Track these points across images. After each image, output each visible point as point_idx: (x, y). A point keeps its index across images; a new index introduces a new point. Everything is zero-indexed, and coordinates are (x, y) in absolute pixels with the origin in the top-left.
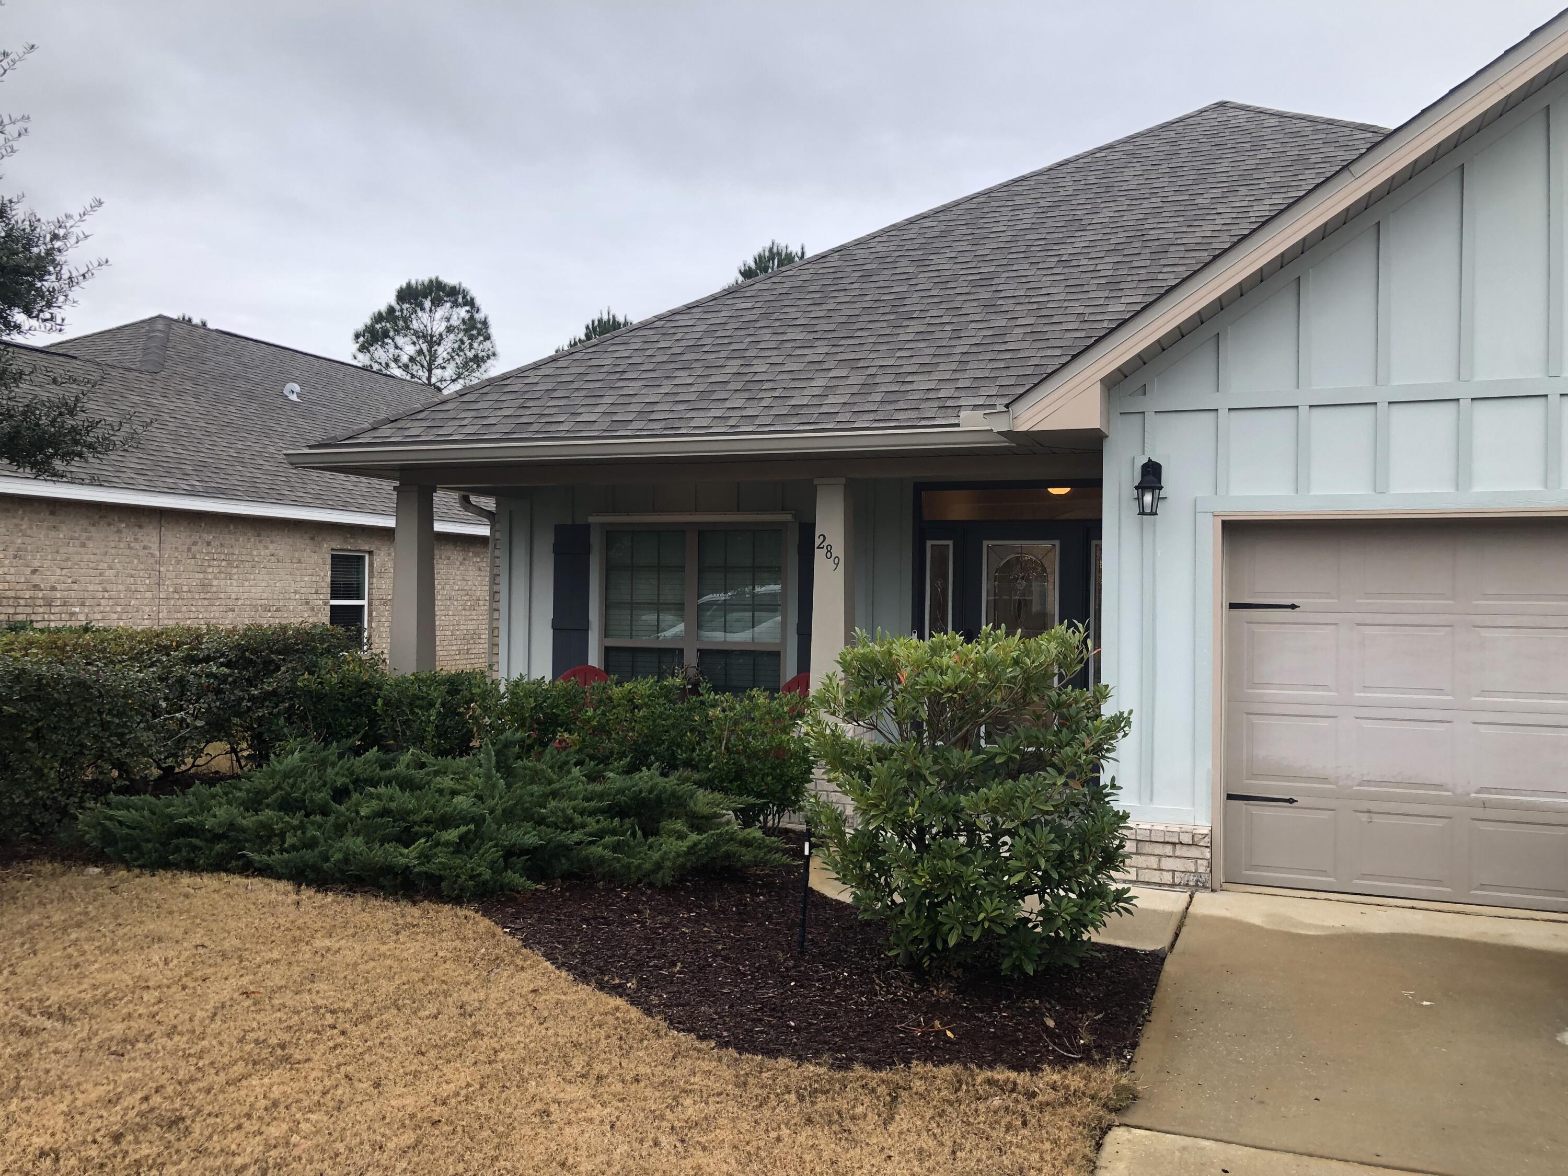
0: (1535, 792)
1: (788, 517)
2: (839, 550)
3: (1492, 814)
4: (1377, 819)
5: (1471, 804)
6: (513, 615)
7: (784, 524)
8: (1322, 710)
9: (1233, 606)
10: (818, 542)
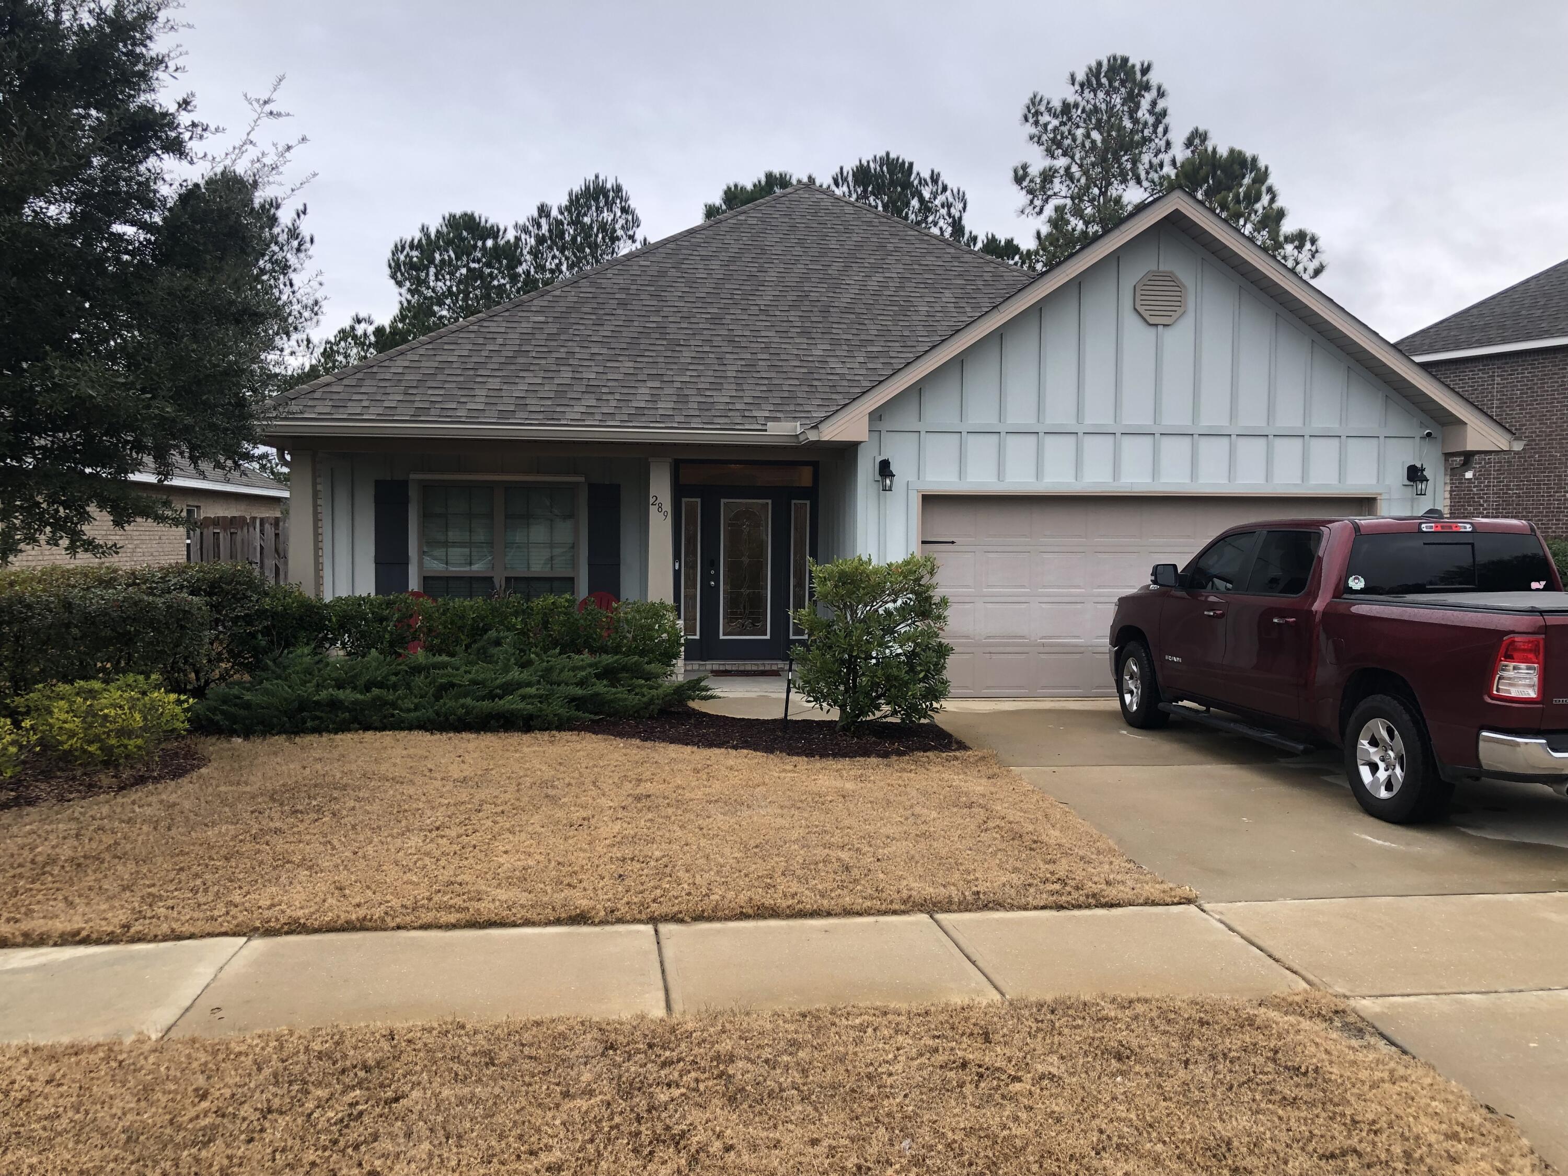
0: (1065, 637)
1: (582, 479)
2: (667, 506)
3: (1047, 649)
4: (994, 656)
5: (1038, 645)
6: (336, 551)
7: (578, 483)
8: (967, 599)
9: (923, 542)
10: (652, 500)
